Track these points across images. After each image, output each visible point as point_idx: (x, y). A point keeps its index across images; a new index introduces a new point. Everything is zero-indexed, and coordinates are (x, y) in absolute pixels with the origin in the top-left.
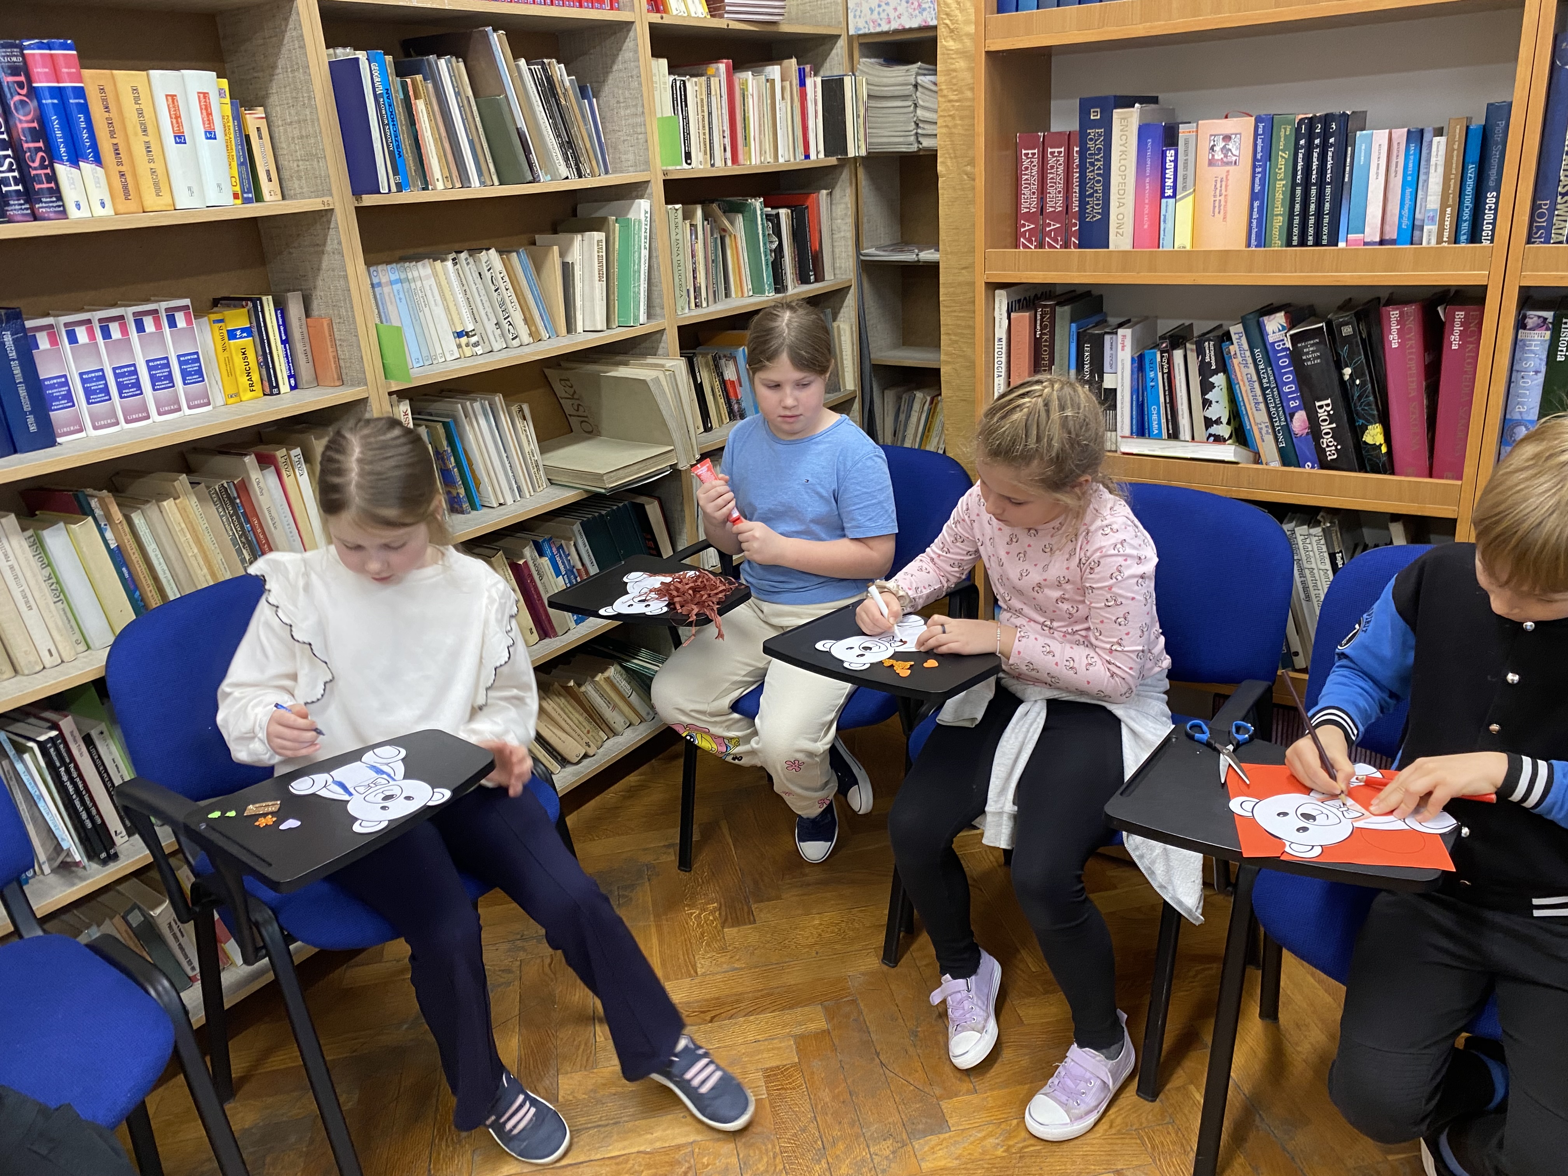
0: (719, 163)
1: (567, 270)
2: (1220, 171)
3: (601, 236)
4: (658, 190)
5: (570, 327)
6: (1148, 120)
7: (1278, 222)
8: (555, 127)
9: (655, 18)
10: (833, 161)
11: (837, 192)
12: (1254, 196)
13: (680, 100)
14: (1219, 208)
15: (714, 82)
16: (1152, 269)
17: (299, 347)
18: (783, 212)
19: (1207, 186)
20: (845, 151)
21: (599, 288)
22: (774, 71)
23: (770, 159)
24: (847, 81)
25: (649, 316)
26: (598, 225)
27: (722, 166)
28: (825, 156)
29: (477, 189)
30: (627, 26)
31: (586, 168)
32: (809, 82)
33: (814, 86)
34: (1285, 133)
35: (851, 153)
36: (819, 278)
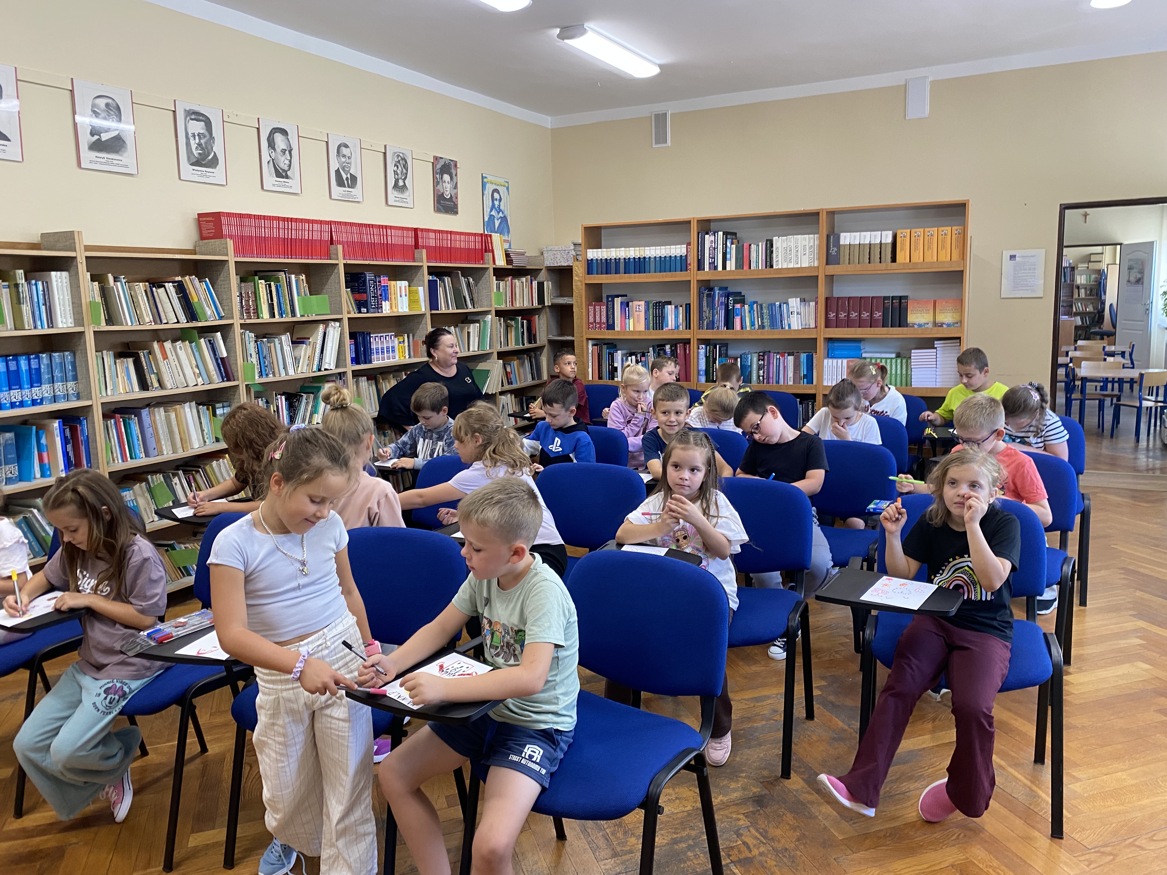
0: (508, 306)
1: (469, 333)
2: (638, 313)
3: (478, 325)
4: (494, 313)
5: (469, 350)
6: (623, 301)
7: (651, 325)
8: (469, 295)
9: (494, 266)
10: (540, 306)
11: (541, 316)
12: (646, 319)
13: (498, 288)
14: (638, 321)
15: (507, 283)
16: (624, 335)
17: (411, 347)
18: (525, 321)
19: (636, 316)
20: (544, 303)
21: (477, 339)
22: (524, 279)
23: (522, 305)
24: (545, 283)
25: (490, 348)
26: (478, 321)
27: (509, 307)
28: (538, 304)
29: (451, 311)
30: (488, 268)
31: (476, 306)
32: (533, 283)
33: (535, 284)
34: (651, 305)
35: (546, 304)
36: (535, 342)
